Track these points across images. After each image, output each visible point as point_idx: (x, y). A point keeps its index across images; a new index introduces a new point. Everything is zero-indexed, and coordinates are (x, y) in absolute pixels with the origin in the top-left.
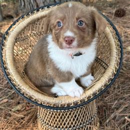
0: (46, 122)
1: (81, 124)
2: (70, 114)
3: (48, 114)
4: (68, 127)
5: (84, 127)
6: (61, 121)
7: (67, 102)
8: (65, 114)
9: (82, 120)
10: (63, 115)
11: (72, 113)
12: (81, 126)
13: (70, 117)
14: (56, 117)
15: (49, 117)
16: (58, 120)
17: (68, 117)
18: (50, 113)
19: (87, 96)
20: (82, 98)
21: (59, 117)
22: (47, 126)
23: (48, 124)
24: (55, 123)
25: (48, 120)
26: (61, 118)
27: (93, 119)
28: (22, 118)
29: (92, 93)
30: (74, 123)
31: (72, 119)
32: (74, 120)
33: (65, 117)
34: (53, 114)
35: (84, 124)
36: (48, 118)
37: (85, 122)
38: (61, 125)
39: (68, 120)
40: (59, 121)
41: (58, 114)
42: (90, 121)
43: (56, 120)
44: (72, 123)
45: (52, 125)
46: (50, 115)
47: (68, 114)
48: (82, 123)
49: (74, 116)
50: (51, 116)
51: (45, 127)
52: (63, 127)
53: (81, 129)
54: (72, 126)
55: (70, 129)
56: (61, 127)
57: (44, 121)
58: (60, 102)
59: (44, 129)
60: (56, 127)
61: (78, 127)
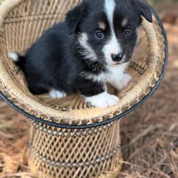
0: (42, 154)
1: (97, 158)
2: (83, 140)
3: (47, 140)
4: (78, 161)
5: (102, 163)
6: (68, 151)
7: (82, 118)
8: (74, 140)
9: (100, 152)
10: (71, 141)
11: (86, 139)
12: (98, 160)
13: (82, 145)
14: (60, 144)
15: (49, 145)
16: (62, 150)
17: (79, 145)
18: (51, 138)
19: (114, 111)
20: (104, 114)
22: (44, 159)
23: (46, 156)
25: (46, 149)
26: (68, 146)
29: (121, 106)
30: (87, 155)
31: (85, 149)
32: (87, 150)
33: (74, 146)
34: (55, 139)
35: (103, 159)
36: (46, 146)
37: (104, 154)
38: (67, 156)
39: (79, 150)
40: (65, 151)
41: (63, 140)
42: (111, 154)
43: (60, 150)
44: (84, 156)
45: (52, 158)
46: (51, 142)
47: (80, 140)
48: (100, 156)
49: (88, 144)
50: (53, 143)
51: (40, 162)
52: (69, 162)
53: (96, 165)
54: (84, 160)
55: (81, 164)
56: (67, 161)
57: (39, 152)
58: (71, 117)
59: (39, 164)
60: (59, 161)
61: (92, 162)
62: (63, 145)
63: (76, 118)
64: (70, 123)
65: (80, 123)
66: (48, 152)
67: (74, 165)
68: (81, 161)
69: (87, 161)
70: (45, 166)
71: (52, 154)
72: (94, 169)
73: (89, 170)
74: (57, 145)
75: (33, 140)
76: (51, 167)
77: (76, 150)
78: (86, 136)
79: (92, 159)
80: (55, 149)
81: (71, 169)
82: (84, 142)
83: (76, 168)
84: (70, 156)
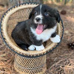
2: (33, 60)
3: (21, 60)
4: (31, 67)
5: (39, 69)
6: (27, 64)
7: (33, 54)
8: (30, 61)
10: (29, 61)
11: (34, 60)
12: (37, 68)
13: (32, 62)
14: (25, 61)
15: (21, 61)
16: (26, 63)
17: (31, 62)
18: (22, 59)
19: (43, 52)
20: (40, 53)
21: (27, 62)
22: (19, 66)
23: (20, 65)
24: (24, 65)
25: (20, 63)
26: (28, 62)
27: (44, 65)
28: (6, 61)
29: (46, 51)
30: (34, 66)
31: (33, 64)
32: (34, 64)
34: (23, 60)
35: (39, 67)
38: (27, 66)
39: (31, 64)
40: (26, 64)
41: (26, 60)
42: (42, 66)
43: (25, 63)
44: (33, 66)
45: (22, 65)
47: (32, 60)
48: (38, 66)
49: (34, 62)
50: (22, 61)
51: (18, 66)
52: (28, 67)
53: (37, 69)
54: (33, 67)
55: (31, 69)
56: (27, 67)
57: (18, 63)
58: (29, 54)
59: (17, 67)
60: (24, 67)
61: (35, 68)
62: (26, 62)
63: (30, 54)
64: (28, 56)
65: (32, 56)
66: (21, 63)
67: (29, 69)
68: (32, 68)
69: (34, 68)
70: (20, 68)
71: (22, 64)
72: (36, 70)
73: (34, 71)
74: (24, 62)
75: (16, 59)
76: (22, 69)
77: (30, 64)
78: (34, 59)
79: (35, 67)
80: (23, 63)
81: (28, 70)
82: (33, 61)
83: (30, 70)
84: (28, 65)
